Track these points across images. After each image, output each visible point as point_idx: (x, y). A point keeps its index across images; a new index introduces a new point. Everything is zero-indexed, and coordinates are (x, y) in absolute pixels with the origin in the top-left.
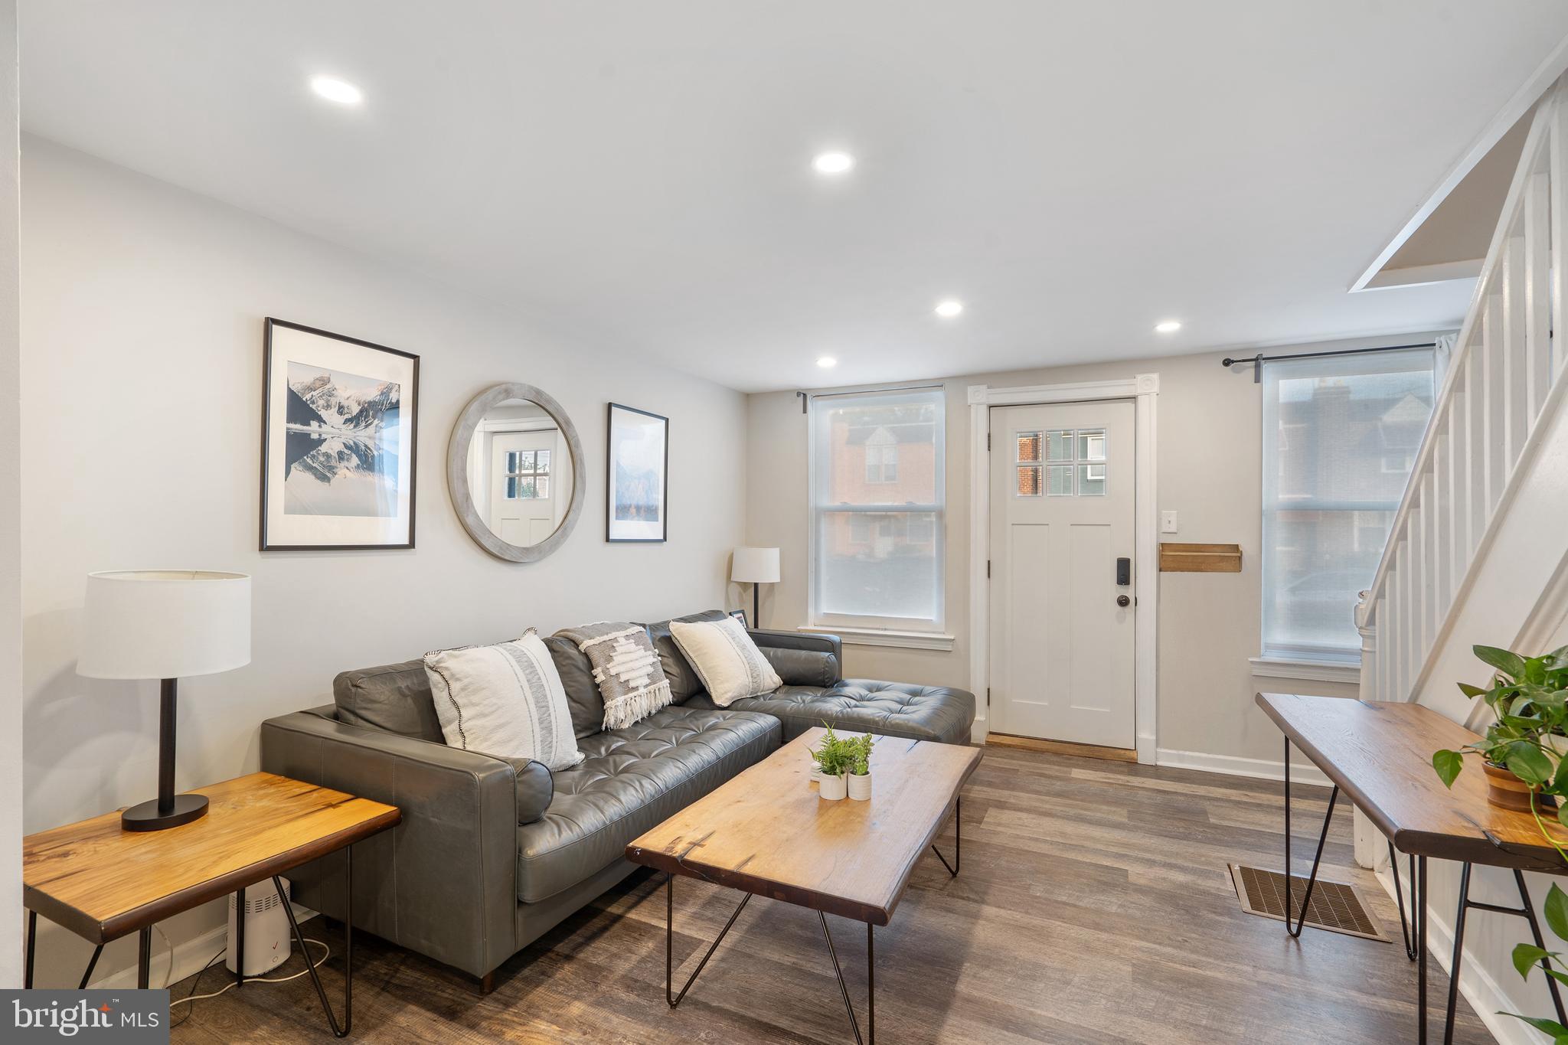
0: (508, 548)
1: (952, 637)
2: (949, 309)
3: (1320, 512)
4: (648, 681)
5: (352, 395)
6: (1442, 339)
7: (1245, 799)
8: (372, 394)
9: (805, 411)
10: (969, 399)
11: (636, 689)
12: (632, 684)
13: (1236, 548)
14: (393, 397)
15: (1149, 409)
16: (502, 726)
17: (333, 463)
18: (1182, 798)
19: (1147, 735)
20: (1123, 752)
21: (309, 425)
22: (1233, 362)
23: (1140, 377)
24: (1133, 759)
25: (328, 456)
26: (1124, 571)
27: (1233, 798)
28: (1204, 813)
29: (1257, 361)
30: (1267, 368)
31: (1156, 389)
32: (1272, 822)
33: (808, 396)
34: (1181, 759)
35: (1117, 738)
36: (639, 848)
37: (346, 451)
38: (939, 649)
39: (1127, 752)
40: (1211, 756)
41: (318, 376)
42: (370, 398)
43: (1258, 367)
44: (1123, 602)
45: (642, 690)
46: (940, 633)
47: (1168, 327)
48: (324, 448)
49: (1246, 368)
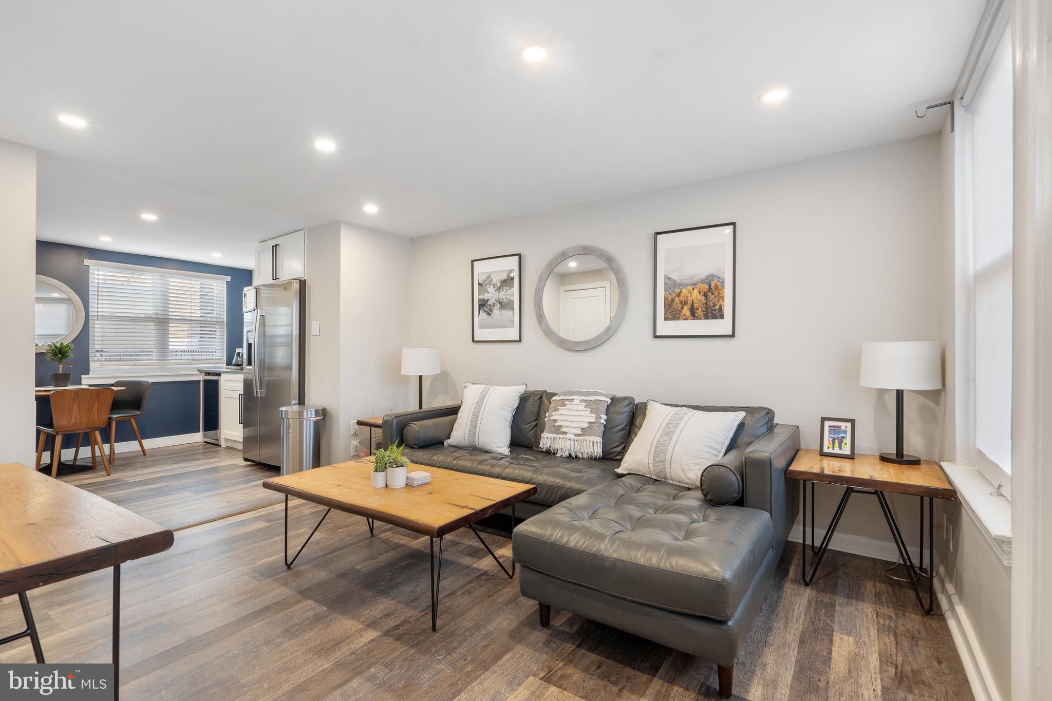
0: (565, 342)
4: (579, 432)
5: (497, 279)
8: (504, 277)
9: (952, 127)
12: (563, 430)
14: (512, 275)
17: (492, 308)
21: (484, 295)
25: (490, 305)
37: (496, 302)
41: (487, 276)
42: (504, 279)
45: (569, 436)
48: (489, 303)
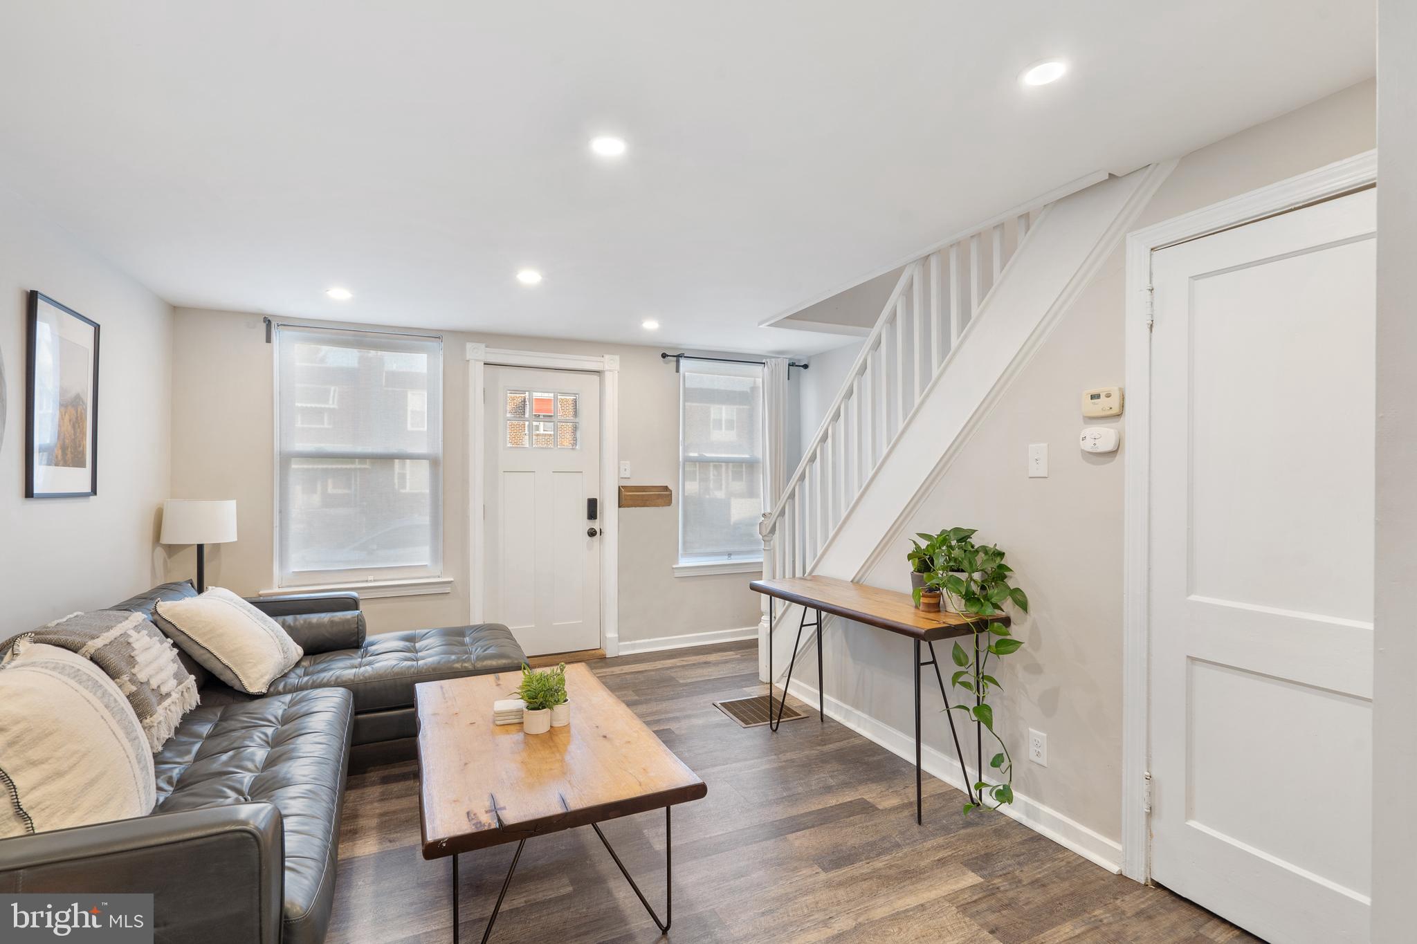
1: (452, 579)
2: (529, 277)
3: (711, 464)
4: (177, 682)
6: (768, 360)
7: (685, 663)
9: (269, 340)
10: (468, 355)
11: (168, 695)
12: (164, 690)
13: (666, 488)
15: (611, 380)
16: (92, 783)
18: (653, 673)
19: (611, 634)
20: (594, 652)
22: (668, 356)
23: (607, 357)
24: (603, 655)
26: (593, 509)
27: (678, 664)
28: (672, 679)
29: (679, 356)
30: (683, 362)
31: (618, 367)
32: (709, 672)
33: (273, 323)
34: (634, 647)
35: (589, 642)
36: (443, 839)
38: (438, 592)
39: (596, 651)
40: (652, 640)
43: (678, 362)
44: (592, 533)
45: (175, 696)
46: (434, 577)
47: (651, 325)
49: (671, 361)
